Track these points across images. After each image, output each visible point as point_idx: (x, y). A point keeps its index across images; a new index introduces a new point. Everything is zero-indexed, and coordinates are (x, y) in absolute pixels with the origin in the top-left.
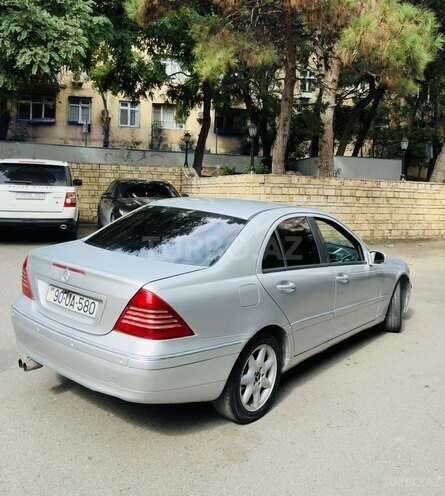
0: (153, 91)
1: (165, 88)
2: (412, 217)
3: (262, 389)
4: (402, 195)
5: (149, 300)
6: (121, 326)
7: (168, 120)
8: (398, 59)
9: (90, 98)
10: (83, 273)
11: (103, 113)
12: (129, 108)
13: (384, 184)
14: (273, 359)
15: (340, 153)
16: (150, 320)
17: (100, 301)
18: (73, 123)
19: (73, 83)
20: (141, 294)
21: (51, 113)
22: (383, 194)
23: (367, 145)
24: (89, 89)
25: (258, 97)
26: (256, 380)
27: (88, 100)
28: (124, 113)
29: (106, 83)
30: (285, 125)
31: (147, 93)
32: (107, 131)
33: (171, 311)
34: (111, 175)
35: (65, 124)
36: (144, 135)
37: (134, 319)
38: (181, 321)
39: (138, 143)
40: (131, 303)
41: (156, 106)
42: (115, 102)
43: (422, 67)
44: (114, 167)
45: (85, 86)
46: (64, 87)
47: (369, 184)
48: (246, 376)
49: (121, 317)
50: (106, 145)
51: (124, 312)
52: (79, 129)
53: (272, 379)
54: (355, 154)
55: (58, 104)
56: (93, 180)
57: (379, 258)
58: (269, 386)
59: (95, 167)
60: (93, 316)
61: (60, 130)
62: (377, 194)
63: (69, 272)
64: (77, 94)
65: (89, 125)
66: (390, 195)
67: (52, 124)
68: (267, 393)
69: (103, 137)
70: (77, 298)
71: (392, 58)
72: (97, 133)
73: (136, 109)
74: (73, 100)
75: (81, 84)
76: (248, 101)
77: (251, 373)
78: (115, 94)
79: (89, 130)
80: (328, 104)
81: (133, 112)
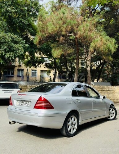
0: (41, 65)
1: (44, 64)
3: (73, 129)
4: (111, 90)
5: (43, 99)
6: (36, 107)
7: (45, 75)
8: (106, 50)
9: (23, 69)
10: (26, 95)
11: (27, 73)
12: (34, 71)
13: (105, 87)
14: (76, 121)
15: (93, 81)
16: (43, 104)
17: (30, 101)
18: (19, 76)
19: (19, 65)
20: (40, 98)
21: (13, 74)
22: (106, 89)
23: (101, 80)
24: (23, 67)
25: (70, 67)
26: (72, 125)
27: (23, 70)
28: (33, 73)
29: (28, 64)
30: (77, 71)
31: (39, 66)
32: (28, 78)
33: (48, 102)
34: (29, 88)
35: (17, 76)
36: (38, 79)
37: (39, 105)
38: (51, 105)
39: (36, 81)
40: (38, 100)
41: (42, 71)
42: (30, 69)
43: (113, 53)
44: (30, 86)
45: (22, 66)
46: (16, 66)
47: (101, 87)
48: (69, 123)
49: (36, 105)
50: (28, 81)
51: (36, 103)
52: (20, 77)
53: (76, 126)
55: (14, 71)
56: (25, 89)
57: (104, 98)
58: (75, 128)
59: (25, 86)
60: (28, 106)
61: (15, 78)
62: (104, 89)
63: (22, 96)
64: (20, 68)
65: (23, 77)
67: (13, 76)
68: (75, 130)
69: (27, 80)
70: (24, 102)
71: (104, 50)
72: (25, 79)
73: (36, 72)
74: (19, 70)
75: (21, 65)
76: (67, 68)
77: (70, 122)
78: (30, 67)
79: (23, 78)
80: (88, 65)
81: (35, 73)
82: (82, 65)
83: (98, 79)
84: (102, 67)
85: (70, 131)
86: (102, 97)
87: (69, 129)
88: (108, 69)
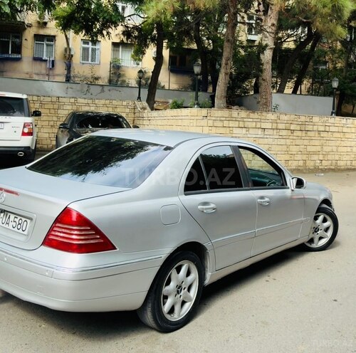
0: (110, 30)
1: (120, 28)
2: (341, 149)
3: (183, 303)
4: (332, 129)
5: (74, 218)
6: (48, 242)
7: (126, 58)
8: (324, 6)
9: (54, 37)
11: (66, 50)
12: (90, 46)
13: (316, 119)
14: (194, 275)
15: (281, 91)
16: (75, 236)
17: (31, 219)
18: (38, 59)
19: (39, 23)
20: (67, 212)
21: (18, 49)
22: (315, 128)
23: (306, 84)
24: (53, 28)
25: (208, 39)
26: (178, 292)
27: (52, 38)
28: (86, 50)
29: (67, 23)
30: (226, 64)
31: (105, 32)
33: (93, 227)
34: (69, 107)
35: (31, 59)
36: (104, 72)
37: (60, 235)
38: (103, 236)
39: (97, 79)
40: (58, 220)
41: (115, 45)
42: (77, 40)
43: (347, 14)
44: (72, 100)
45: (49, 25)
46: (30, 26)
47: (303, 119)
48: (167, 288)
49: (49, 234)
51: (51, 229)
52: (43, 64)
53: (193, 293)
54: (294, 92)
55: (24, 42)
56: (52, 111)
57: (300, 183)
58: (191, 300)
59: (54, 99)
60: (25, 233)
61: (26, 66)
62: (310, 128)
63: (5, 194)
64: (42, 32)
65: (53, 61)
66: (322, 128)
67: (19, 60)
68: (188, 307)
69: (66, 72)
70: (12, 217)
71: (320, 6)
72: (60, 68)
73: (97, 47)
74: (38, 38)
75: (45, 24)
76: (199, 42)
77: (173, 285)
78: (77, 33)
79: (53, 66)
80: (267, 45)
81: (94, 50)
82: (250, 31)
83: (298, 84)
84: (313, 47)
85: (172, 311)
86: (291, 182)
87: (166, 308)
88: (333, 51)
